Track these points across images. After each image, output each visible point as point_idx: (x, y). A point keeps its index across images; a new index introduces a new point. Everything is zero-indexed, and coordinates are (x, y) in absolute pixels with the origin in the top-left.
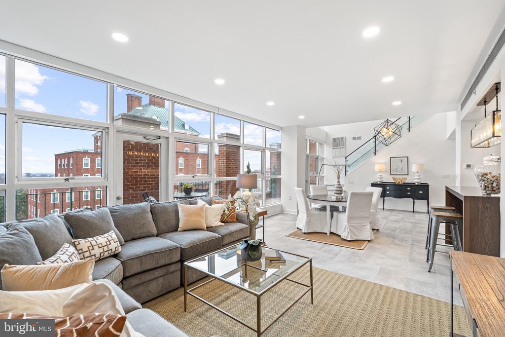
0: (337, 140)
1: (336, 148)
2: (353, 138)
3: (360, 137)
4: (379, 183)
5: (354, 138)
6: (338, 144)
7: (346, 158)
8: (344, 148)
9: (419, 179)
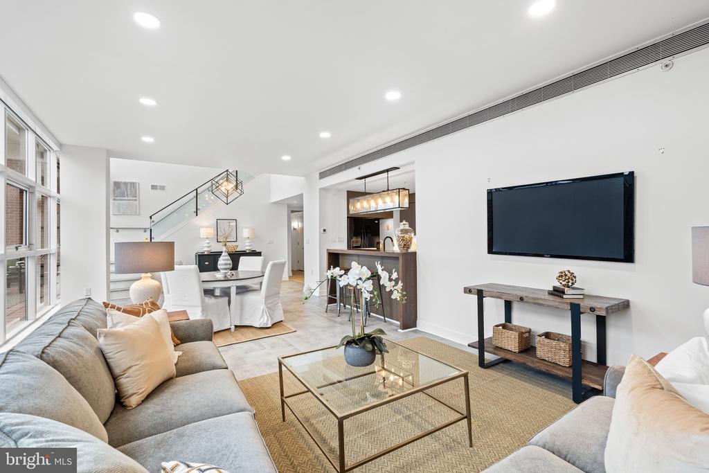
0: (122, 186)
1: (122, 200)
2: (152, 186)
3: (164, 187)
4: (206, 253)
5: (154, 187)
6: (124, 193)
7: (151, 217)
8: (136, 200)
9: (250, 246)
